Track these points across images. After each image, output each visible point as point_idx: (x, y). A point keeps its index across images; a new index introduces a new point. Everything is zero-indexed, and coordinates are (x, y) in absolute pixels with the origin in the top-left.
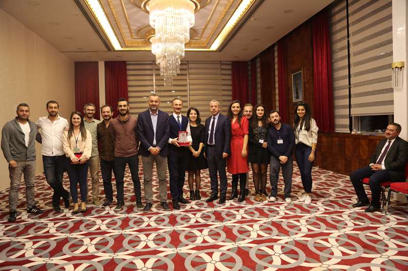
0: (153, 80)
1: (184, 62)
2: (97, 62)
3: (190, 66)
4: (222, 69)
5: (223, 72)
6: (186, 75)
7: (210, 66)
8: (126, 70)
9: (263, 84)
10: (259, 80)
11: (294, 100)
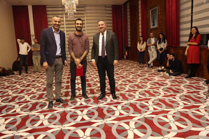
0: (63, 17)
1: (83, 6)
2: (27, 6)
3: (86, 8)
4: (106, 10)
5: (107, 12)
6: (84, 14)
7: (99, 8)
8: (46, 11)
9: (131, 18)
10: (129, 17)
11: (152, 27)
